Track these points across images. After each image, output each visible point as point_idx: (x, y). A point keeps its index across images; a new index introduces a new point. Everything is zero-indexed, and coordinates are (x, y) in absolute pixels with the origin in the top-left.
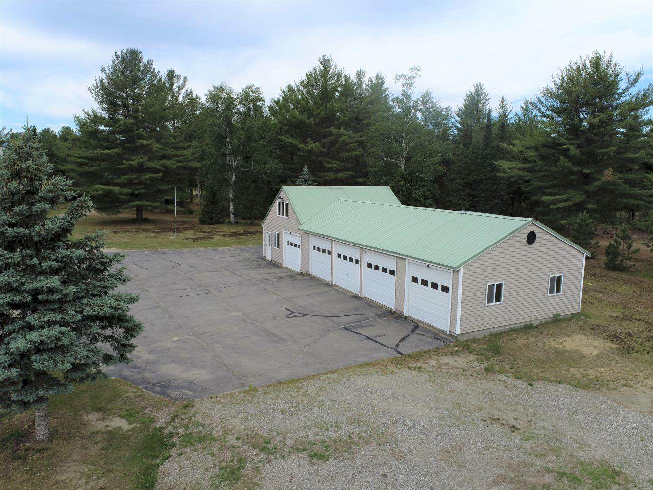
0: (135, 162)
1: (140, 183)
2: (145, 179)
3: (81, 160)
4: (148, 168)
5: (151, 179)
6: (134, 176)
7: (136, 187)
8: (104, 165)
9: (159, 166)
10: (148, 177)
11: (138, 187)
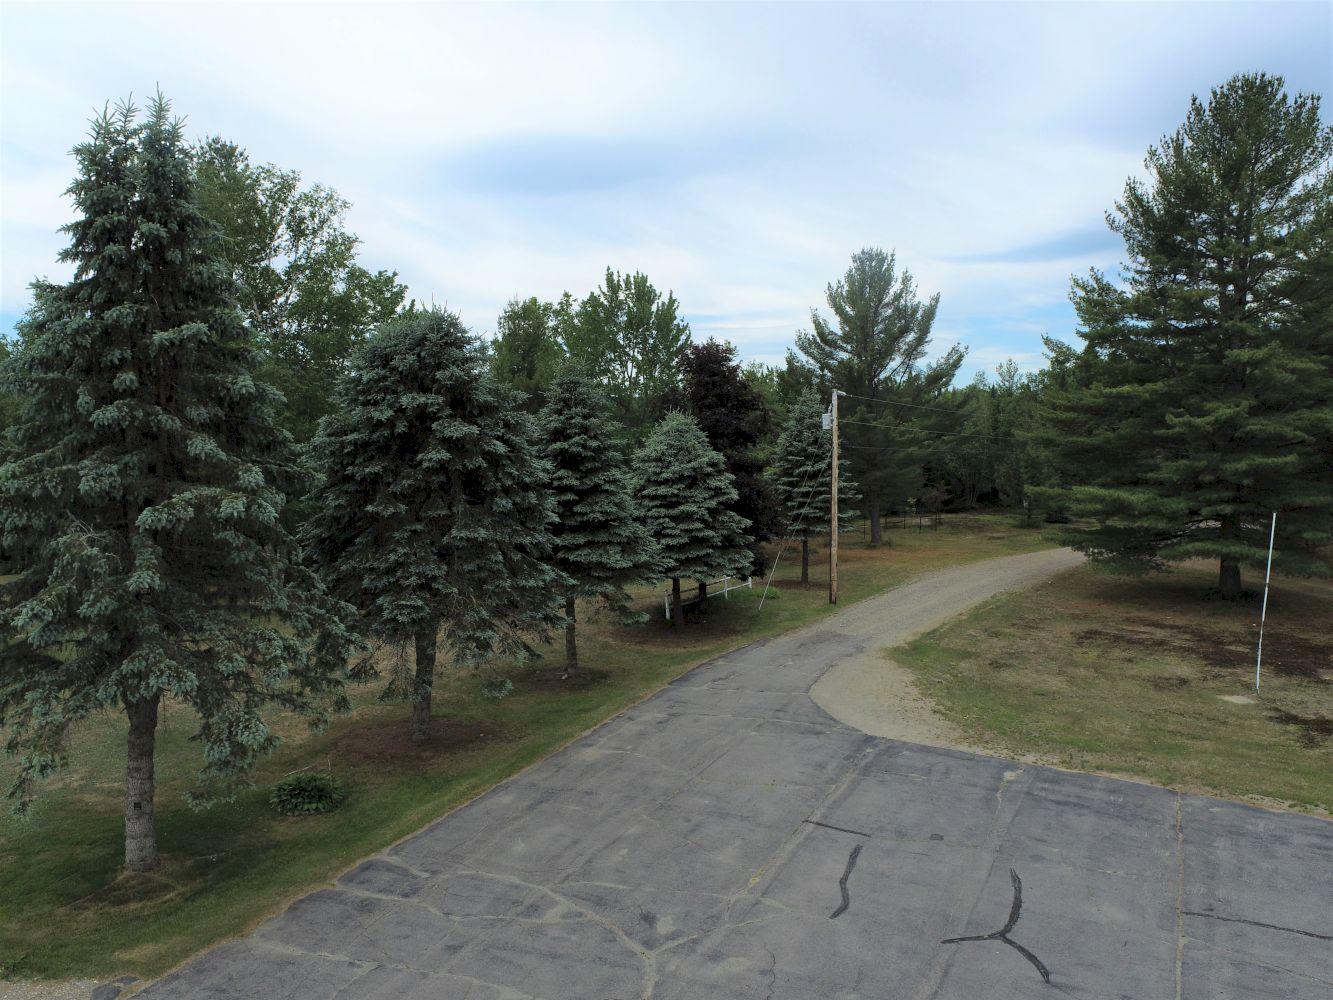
0: (1210, 419)
1: (1220, 482)
2: (1236, 473)
3: (1071, 415)
4: (1252, 436)
5: (1256, 473)
6: (1203, 463)
7: (1208, 497)
8: (1126, 427)
9: (1297, 428)
10: (1243, 465)
11: (1215, 496)
